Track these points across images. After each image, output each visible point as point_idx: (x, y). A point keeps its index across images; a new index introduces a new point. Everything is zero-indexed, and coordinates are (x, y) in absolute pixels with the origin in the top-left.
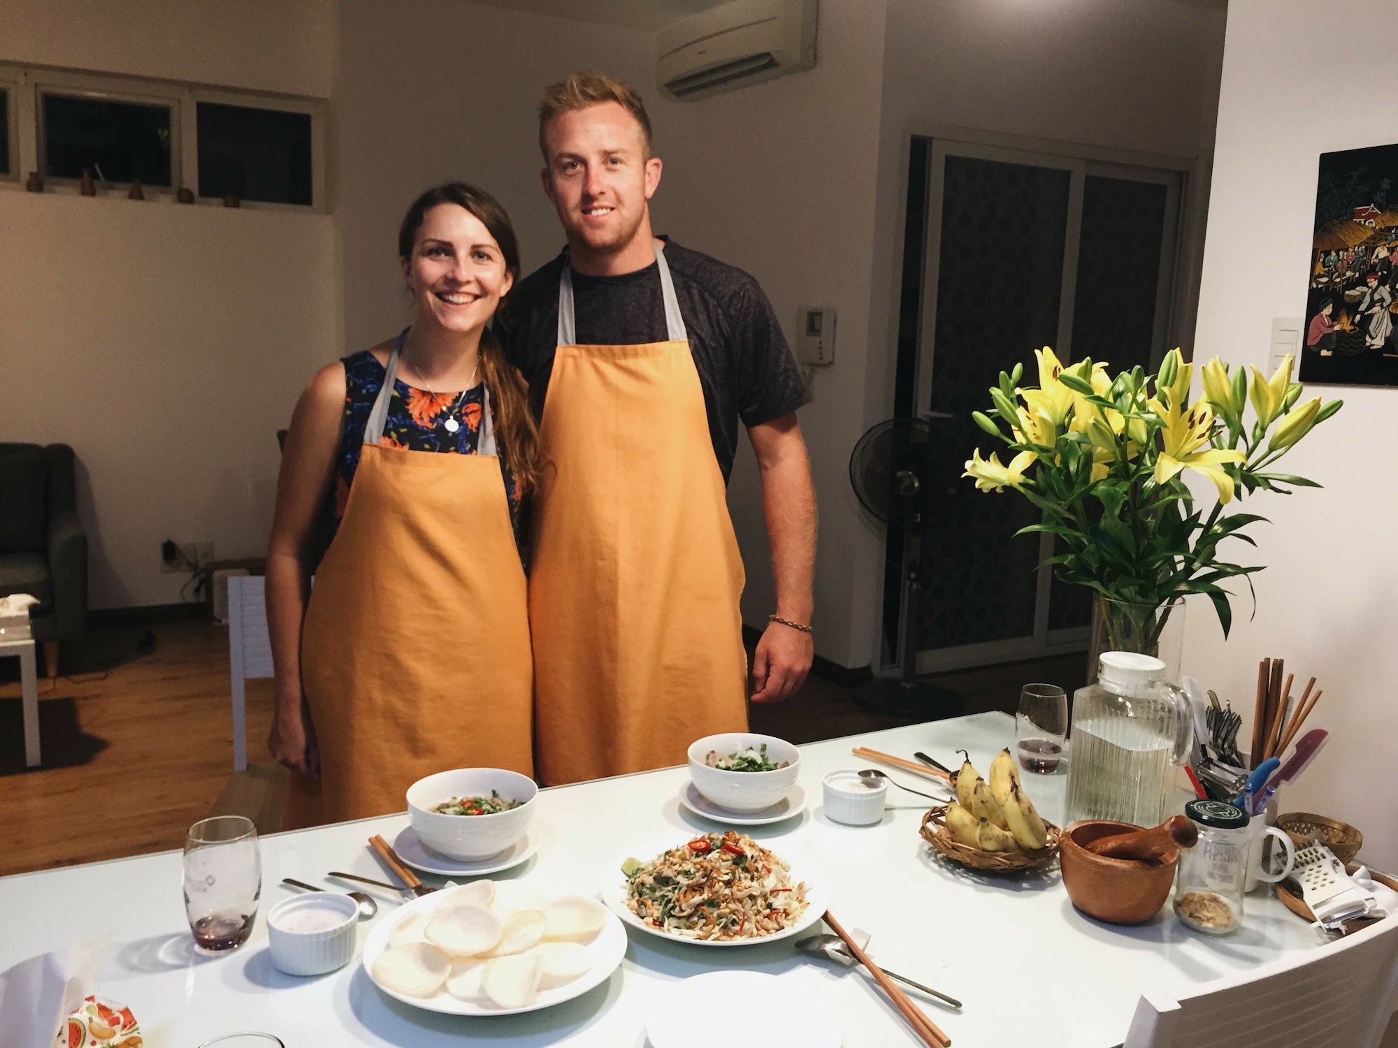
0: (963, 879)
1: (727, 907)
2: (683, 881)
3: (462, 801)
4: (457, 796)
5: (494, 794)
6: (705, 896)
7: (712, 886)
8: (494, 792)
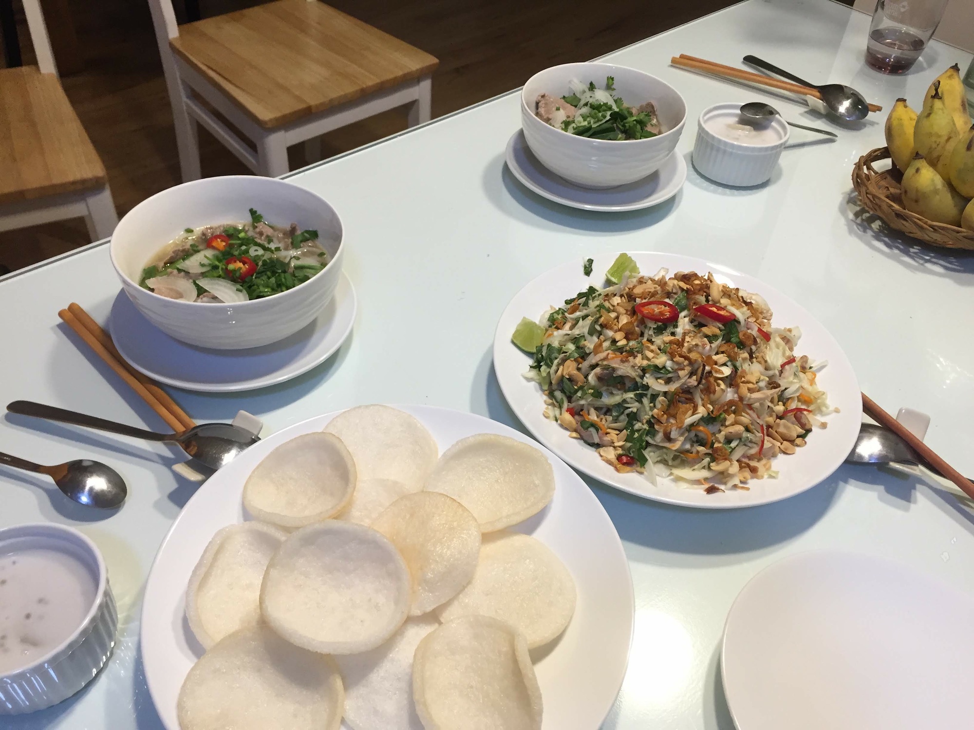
0: (928, 265)
1: (736, 423)
2: (657, 385)
3: (204, 234)
4: (192, 228)
5: (255, 216)
6: (702, 411)
7: (708, 390)
8: (253, 212)
